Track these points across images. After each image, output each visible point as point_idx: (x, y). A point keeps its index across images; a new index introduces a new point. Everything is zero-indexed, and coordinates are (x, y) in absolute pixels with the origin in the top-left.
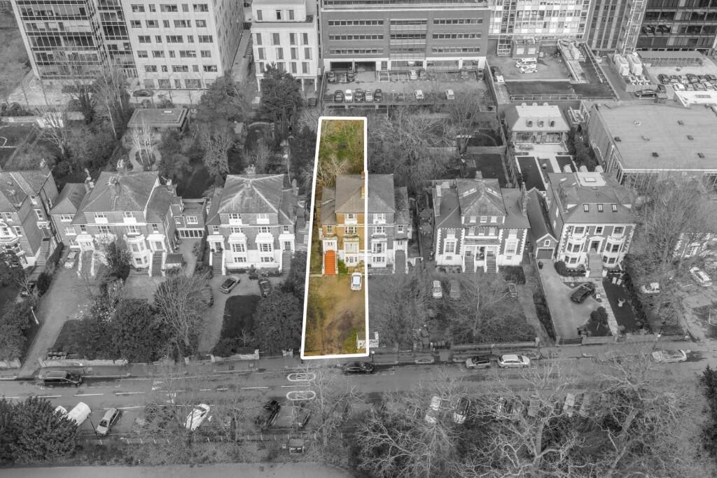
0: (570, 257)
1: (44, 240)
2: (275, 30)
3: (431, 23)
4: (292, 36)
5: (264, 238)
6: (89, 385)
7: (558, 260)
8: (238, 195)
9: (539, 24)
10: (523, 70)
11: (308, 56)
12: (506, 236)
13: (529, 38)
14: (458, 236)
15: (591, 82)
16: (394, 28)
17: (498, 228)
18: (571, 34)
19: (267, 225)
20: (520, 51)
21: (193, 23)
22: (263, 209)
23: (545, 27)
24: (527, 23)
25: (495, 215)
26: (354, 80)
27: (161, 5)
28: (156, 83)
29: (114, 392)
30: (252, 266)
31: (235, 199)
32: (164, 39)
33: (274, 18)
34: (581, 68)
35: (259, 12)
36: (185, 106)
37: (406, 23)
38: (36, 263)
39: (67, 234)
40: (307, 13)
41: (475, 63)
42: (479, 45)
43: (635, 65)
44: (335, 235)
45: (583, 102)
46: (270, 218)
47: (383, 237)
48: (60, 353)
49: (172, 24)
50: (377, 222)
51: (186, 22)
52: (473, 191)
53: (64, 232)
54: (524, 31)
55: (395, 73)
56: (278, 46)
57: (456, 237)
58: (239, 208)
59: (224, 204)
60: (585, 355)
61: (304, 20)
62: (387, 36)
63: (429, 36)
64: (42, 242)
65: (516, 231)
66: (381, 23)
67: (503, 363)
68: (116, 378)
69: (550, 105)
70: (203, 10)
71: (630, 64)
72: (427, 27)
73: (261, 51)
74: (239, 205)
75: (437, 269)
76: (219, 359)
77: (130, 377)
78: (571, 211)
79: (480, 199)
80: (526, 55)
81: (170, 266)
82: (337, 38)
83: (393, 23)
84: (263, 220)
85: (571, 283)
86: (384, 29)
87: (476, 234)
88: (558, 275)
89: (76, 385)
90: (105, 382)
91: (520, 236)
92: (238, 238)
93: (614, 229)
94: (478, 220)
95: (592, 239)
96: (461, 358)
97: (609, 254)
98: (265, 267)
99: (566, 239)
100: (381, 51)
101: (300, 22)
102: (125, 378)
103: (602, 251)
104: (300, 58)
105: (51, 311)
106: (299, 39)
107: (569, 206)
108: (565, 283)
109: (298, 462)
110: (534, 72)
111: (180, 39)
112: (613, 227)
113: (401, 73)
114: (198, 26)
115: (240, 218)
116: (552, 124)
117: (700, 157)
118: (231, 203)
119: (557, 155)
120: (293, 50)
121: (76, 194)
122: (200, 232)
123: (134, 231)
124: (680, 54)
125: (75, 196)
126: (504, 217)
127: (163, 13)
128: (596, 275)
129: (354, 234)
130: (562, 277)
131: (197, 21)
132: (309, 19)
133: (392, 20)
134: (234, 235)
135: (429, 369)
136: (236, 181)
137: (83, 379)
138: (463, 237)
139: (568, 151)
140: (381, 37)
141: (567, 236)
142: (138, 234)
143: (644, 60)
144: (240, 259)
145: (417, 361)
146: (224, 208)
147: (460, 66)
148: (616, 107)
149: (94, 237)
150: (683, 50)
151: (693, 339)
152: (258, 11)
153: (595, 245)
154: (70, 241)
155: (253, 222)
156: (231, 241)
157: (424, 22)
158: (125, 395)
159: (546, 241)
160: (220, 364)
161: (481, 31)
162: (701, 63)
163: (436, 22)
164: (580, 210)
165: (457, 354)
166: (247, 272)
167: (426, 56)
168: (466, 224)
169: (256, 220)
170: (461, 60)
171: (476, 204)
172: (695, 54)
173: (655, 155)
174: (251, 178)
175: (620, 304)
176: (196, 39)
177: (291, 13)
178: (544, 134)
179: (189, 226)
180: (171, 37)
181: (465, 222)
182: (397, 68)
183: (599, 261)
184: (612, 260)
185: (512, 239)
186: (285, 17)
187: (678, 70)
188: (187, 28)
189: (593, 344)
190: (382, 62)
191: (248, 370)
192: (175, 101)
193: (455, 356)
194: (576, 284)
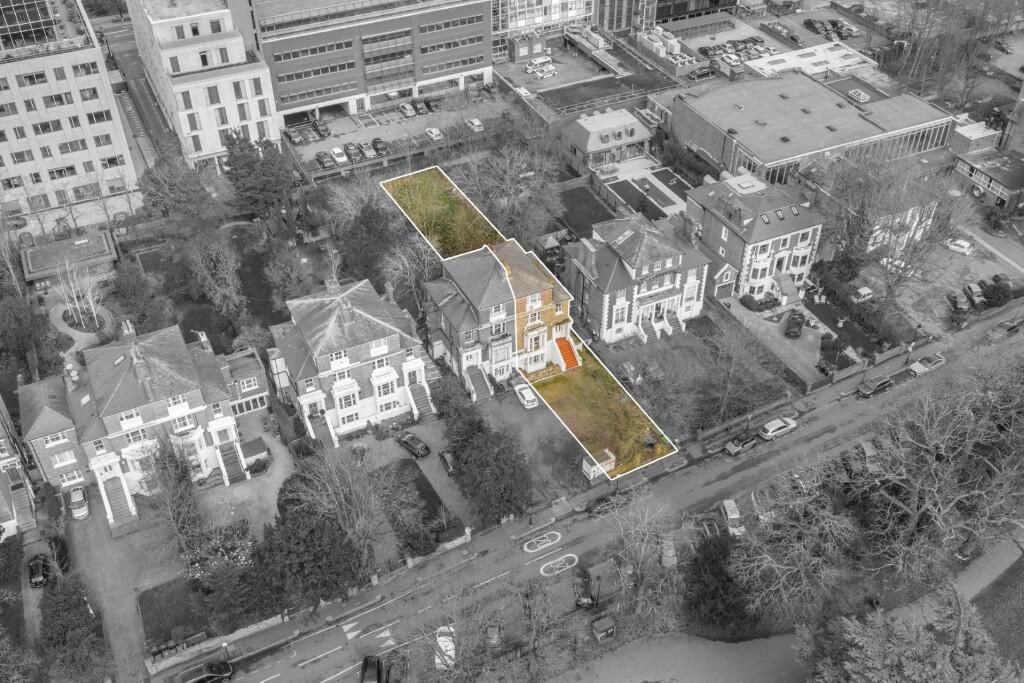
0: (757, 286)
1: (14, 488)
2: (211, 83)
3: (416, 32)
4: (237, 86)
5: (382, 376)
6: (247, 671)
7: (741, 294)
8: (332, 323)
9: (538, 10)
10: (540, 75)
11: (263, 112)
12: (684, 281)
13: (528, 31)
14: (629, 298)
15: (637, 73)
16: (368, 49)
17: (674, 272)
18: (578, 18)
19: (383, 355)
20: (523, 51)
21: (76, 97)
22: (378, 334)
23: (545, 13)
24: (524, 12)
25: (671, 256)
26: (329, 134)
27: (17, 77)
28: (23, 204)
29: (295, 665)
30: (369, 422)
31: (331, 329)
32: (29, 132)
33: (198, 66)
34: (613, 58)
35: (174, 61)
36: (102, 228)
37: (383, 38)
38: (18, 527)
39: (56, 466)
40: (246, 47)
41: (480, 77)
42: (482, 52)
43: (670, 41)
44: (478, 342)
45: (652, 97)
46: (390, 344)
47: (540, 326)
48: (171, 643)
49: (40, 104)
50: (532, 307)
51: (63, 97)
52: (628, 233)
53: (50, 465)
54: (522, 23)
55: (379, 112)
56: (218, 106)
57: (627, 299)
58: (343, 341)
59: (317, 343)
60: (843, 394)
61: (245, 60)
62: (359, 63)
63: (417, 52)
64: (12, 493)
65: (694, 271)
66: (349, 44)
67: (769, 434)
68: (282, 645)
69: (615, 109)
70: (88, 73)
71: (662, 42)
72: (412, 40)
73: (192, 119)
74: (340, 338)
75: (611, 349)
76: (419, 560)
77: (301, 635)
78: (751, 226)
79: (646, 241)
80: (532, 55)
81: (252, 460)
82: (290, 77)
83: (365, 41)
84: (379, 349)
85: (772, 317)
86: (353, 54)
87: (649, 289)
88: (751, 313)
89: (230, 678)
90: (268, 657)
91: (699, 277)
92: (345, 387)
93: (800, 236)
94: (651, 269)
95: (778, 256)
96: (715, 446)
97: (796, 271)
98: (386, 418)
99: (750, 266)
100: (353, 86)
101: (238, 64)
102: (294, 639)
103: (788, 268)
104: (252, 116)
105: (101, 589)
106: (248, 88)
107: (746, 222)
108: (766, 319)
109: (616, 648)
110: (554, 75)
111: (57, 125)
112: (798, 235)
113: (387, 112)
114: (84, 99)
115: (345, 355)
116: (632, 133)
117: (831, 130)
118: (327, 338)
119: (651, 171)
120: (241, 107)
121: (54, 397)
122: (261, 399)
123: (185, 424)
124: (704, 19)
125: (54, 400)
126: (681, 257)
127: (23, 89)
128: (793, 299)
129: (502, 334)
130: (758, 313)
131: (81, 91)
132: (251, 58)
133: (364, 37)
134: (338, 384)
135: (689, 473)
136: (309, 306)
137: (233, 665)
138: (636, 296)
139: (660, 164)
140: (351, 65)
141: (751, 260)
142: (192, 426)
143: (676, 33)
144: (350, 418)
145: (667, 470)
146: (320, 347)
147: (462, 86)
148: (703, 94)
149: (119, 453)
150: (707, 13)
151: (936, 339)
152: (171, 59)
153: (780, 263)
154: (62, 476)
155: (365, 357)
156: (337, 395)
157: (407, 33)
158: (315, 662)
159: (726, 274)
160: (420, 567)
161: (481, 32)
162: (733, 26)
163: (423, 30)
164: (759, 222)
165: (708, 444)
166: (369, 432)
167: (415, 81)
168: (638, 279)
169: (369, 353)
170: (461, 77)
171: (643, 249)
172: (720, 16)
173: (785, 140)
174: (336, 294)
175: (840, 325)
176: (84, 120)
177: (223, 52)
178: (624, 148)
179: (245, 395)
180: (41, 124)
181: (637, 276)
182: (379, 106)
183: (790, 281)
184: (800, 277)
185: (692, 281)
186: (215, 60)
187: (713, 39)
188: (66, 107)
189: (844, 379)
190: (357, 101)
191: (463, 561)
192: (82, 223)
193: (707, 447)
194: (779, 317)
